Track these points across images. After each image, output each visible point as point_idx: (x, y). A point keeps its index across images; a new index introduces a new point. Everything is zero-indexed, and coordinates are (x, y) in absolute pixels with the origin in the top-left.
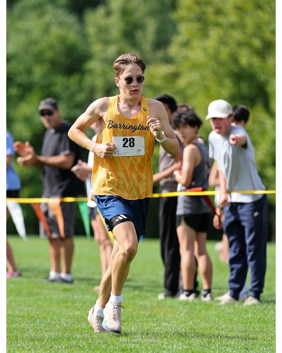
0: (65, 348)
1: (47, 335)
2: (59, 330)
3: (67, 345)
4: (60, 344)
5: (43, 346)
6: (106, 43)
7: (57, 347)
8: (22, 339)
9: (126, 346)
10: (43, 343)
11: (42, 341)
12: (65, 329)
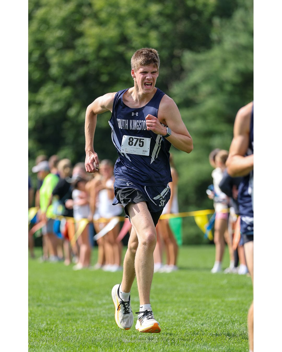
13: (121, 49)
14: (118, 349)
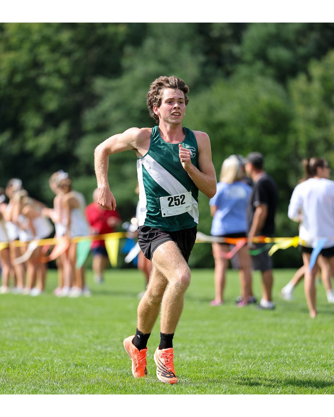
0: (274, 364)
1: (259, 354)
2: (268, 350)
3: (275, 362)
4: (269, 361)
5: (255, 363)
6: (308, 105)
7: (267, 364)
8: (238, 357)
9: (326, 362)
10: (256, 360)
11: (255, 359)
12: (274, 349)
13: (33, 73)
14: (21, 371)
